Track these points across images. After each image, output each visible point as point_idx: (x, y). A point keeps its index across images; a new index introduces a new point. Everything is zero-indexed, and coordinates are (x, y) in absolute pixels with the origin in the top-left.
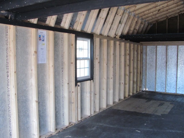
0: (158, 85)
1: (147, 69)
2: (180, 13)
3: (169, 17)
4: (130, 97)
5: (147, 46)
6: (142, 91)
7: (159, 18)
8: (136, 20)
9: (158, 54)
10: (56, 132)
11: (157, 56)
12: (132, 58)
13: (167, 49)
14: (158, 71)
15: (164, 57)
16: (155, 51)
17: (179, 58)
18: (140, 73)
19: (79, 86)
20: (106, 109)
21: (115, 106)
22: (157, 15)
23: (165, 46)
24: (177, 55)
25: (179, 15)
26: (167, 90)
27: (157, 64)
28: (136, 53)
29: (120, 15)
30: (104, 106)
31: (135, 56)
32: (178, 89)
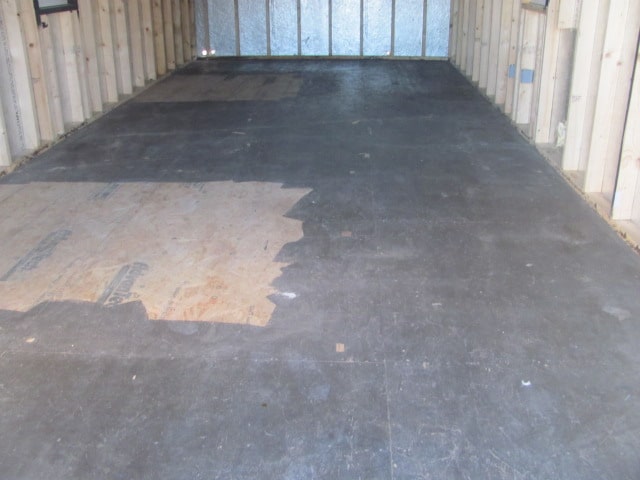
0: (245, 35)
4: (169, 74)
6: (199, 59)
10: (14, 166)
19: (45, 26)
20: (120, 106)
21: (139, 96)
26: (272, 47)
30: (113, 98)
32: (303, 43)
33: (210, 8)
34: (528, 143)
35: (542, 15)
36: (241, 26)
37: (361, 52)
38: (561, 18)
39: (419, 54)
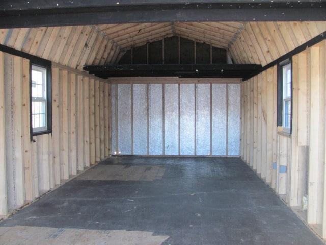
0: (136, 144)
1: (118, 120)
2: (165, 37)
3: (151, 42)
4: (97, 164)
5: (116, 84)
6: (113, 156)
7: (137, 42)
8: (105, 42)
9: (135, 97)
10: (8, 215)
11: (134, 100)
12: (98, 103)
13: (148, 89)
14: (136, 122)
15: (144, 101)
16: (130, 93)
17: (165, 102)
18: (109, 127)
19: (34, 141)
20: (70, 181)
21: (80, 176)
22: (135, 38)
23: (144, 85)
24: (163, 98)
25: (165, 39)
26: (150, 151)
27: (134, 112)
28: (102, 95)
29: (85, 33)
30: (66, 177)
31: (102, 100)
32: (165, 149)
33: (119, 131)
34: (286, 205)
35: (289, 139)
36: (134, 140)
37: (195, 153)
38: (299, 141)
39: (225, 154)
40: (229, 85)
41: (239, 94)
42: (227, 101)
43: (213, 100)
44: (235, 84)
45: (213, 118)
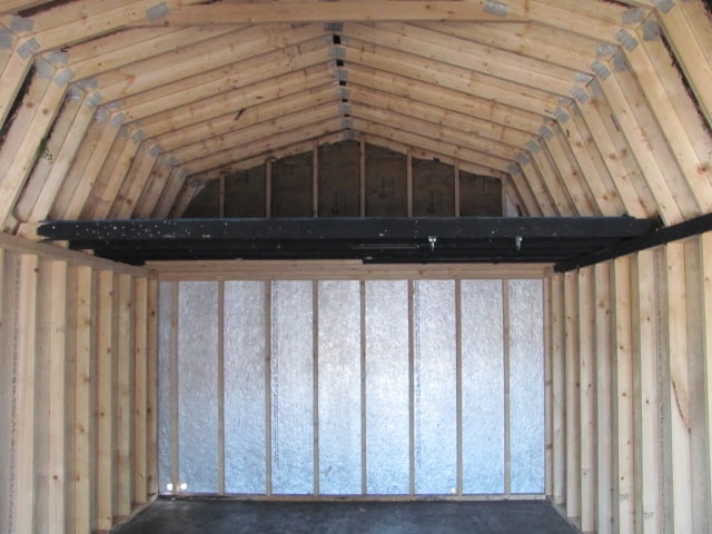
0: (235, 460)
1: (180, 389)
2: (321, 142)
3: (279, 155)
5: (177, 280)
6: (162, 497)
7: (236, 155)
9: (230, 322)
11: (227, 330)
12: (106, 342)
13: (268, 296)
14: (234, 399)
15: (257, 331)
16: (216, 306)
17: (320, 334)
18: (149, 411)
23: (259, 283)
24: (315, 322)
25: (320, 148)
26: (275, 482)
27: (228, 365)
28: (125, 316)
29: (42, 107)
31: (124, 329)
32: (322, 476)
33: (182, 421)
36: (227, 449)
37: (412, 488)
39: (501, 490)
40: (510, 282)
41: (538, 309)
42: (506, 330)
43: (463, 329)
44: (529, 281)
45: (465, 382)
